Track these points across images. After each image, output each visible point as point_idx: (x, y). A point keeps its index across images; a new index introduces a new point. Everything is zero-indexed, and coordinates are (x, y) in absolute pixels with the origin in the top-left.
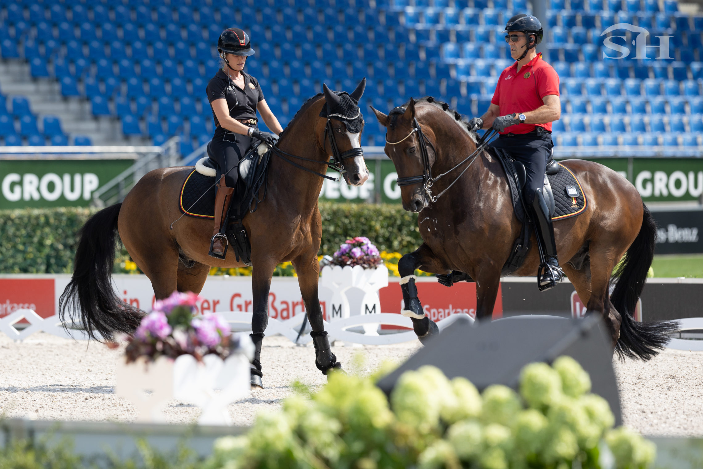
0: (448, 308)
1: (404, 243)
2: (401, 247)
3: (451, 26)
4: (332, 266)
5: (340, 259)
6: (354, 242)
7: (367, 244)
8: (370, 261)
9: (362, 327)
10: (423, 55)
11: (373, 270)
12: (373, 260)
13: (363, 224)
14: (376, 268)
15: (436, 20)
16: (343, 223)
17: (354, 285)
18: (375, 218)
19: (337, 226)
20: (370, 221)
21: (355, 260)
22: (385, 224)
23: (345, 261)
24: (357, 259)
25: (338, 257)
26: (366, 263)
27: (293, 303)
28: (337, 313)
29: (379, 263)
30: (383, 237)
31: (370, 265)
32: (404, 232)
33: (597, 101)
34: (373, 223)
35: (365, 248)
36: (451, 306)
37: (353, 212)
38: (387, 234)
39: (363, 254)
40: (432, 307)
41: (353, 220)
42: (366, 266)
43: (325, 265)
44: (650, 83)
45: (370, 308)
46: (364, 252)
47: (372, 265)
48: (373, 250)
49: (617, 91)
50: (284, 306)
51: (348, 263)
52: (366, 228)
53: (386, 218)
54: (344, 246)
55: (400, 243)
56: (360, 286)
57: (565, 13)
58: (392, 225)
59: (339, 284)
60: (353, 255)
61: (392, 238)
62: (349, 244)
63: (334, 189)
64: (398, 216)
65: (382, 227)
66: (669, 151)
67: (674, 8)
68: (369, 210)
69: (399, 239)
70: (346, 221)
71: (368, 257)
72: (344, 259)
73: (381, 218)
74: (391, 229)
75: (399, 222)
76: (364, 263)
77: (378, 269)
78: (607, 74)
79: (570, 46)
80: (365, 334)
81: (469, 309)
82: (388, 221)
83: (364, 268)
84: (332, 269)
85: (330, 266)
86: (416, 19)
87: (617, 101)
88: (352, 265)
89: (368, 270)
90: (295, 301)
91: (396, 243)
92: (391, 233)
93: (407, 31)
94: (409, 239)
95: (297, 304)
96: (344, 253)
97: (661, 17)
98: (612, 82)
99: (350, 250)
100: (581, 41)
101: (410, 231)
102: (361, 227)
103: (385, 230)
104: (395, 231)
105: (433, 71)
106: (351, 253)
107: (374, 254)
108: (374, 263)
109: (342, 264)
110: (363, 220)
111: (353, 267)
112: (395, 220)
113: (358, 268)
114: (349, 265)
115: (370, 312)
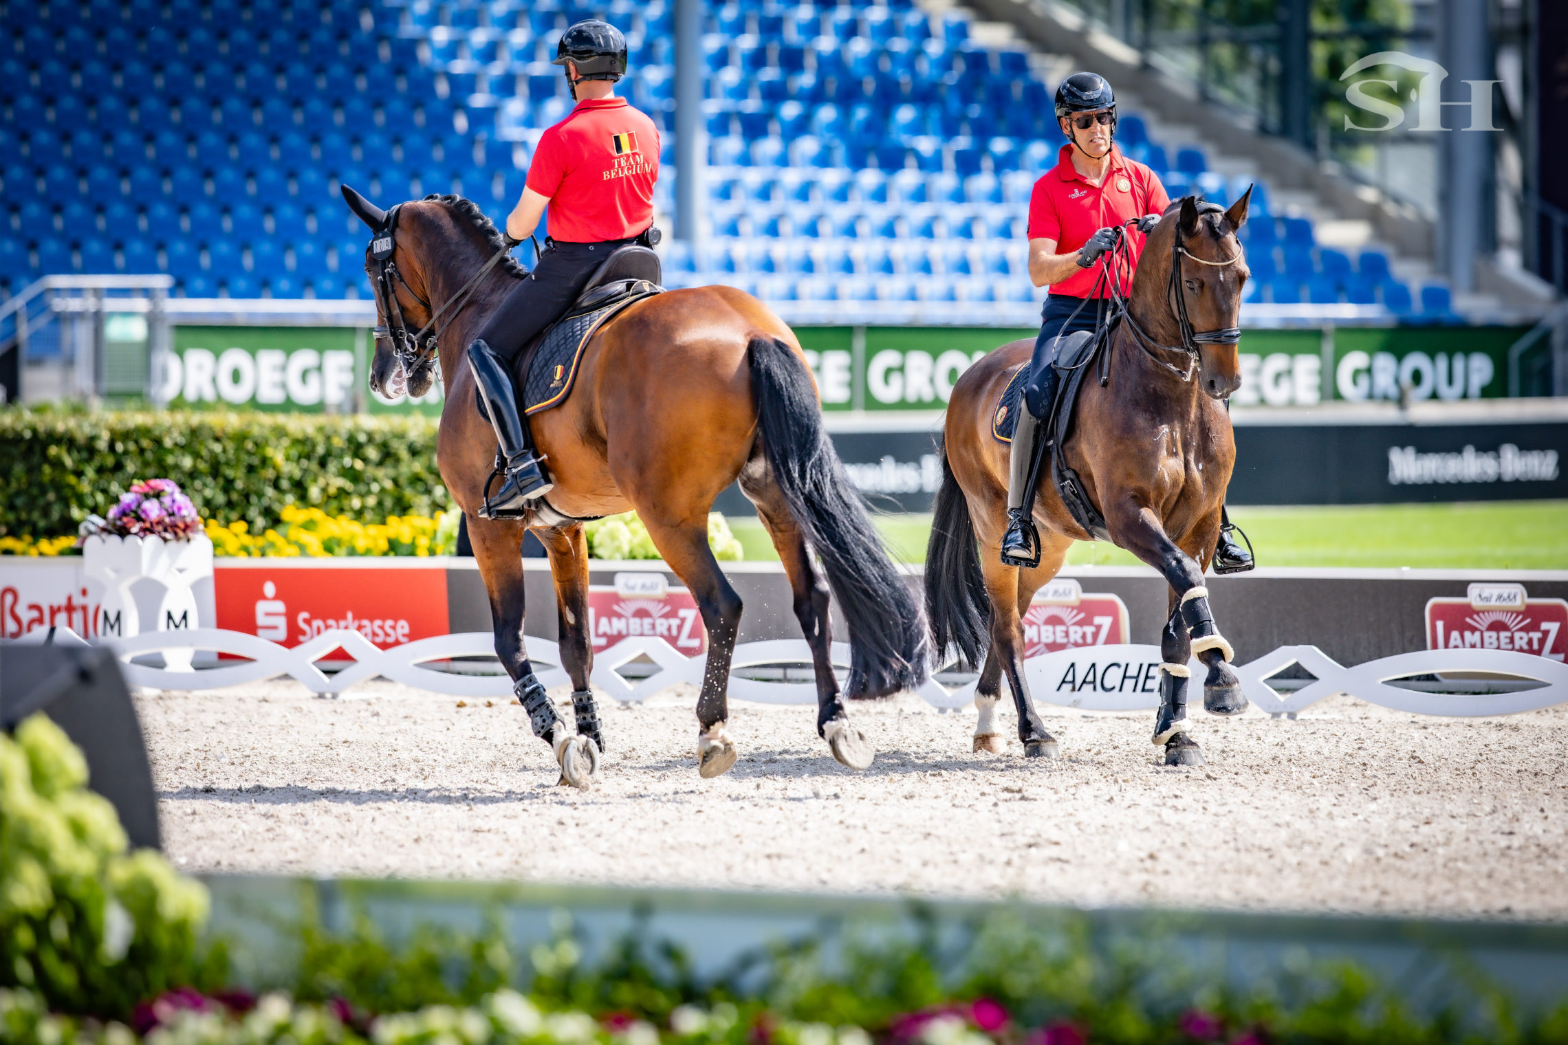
0: (344, 618)
1: (332, 490)
2: (325, 498)
3: (519, 67)
4: (104, 535)
5: (119, 523)
6: (147, 489)
7: (172, 494)
8: (177, 526)
9: (160, 654)
10: (461, 123)
11: (183, 542)
12: (182, 526)
13: (249, 453)
14: (188, 540)
15: (490, 53)
16: (211, 452)
17: (145, 572)
18: (273, 440)
19: (197, 455)
20: (263, 448)
21: (148, 525)
22: (294, 452)
23: (128, 526)
24: (151, 523)
25: (115, 519)
26: (169, 529)
27: (51, 608)
28: (112, 627)
29: (195, 531)
30: (291, 479)
31: (176, 534)
32: (332, 466)
33: (801, 213)
34: (270, 452)
35: (167, 501)
36: (350, 615)
37: (230, 430)
38: (297, 474)
39: (164, 513)
40: (314, 616)
41: (230, 446)
42: (168, 536)
43: (90, 533)
44: (908, 178)
45: (177, 617)
46: (167, 510)
47: (181, 534)
48: (183, 506)
49: (842, 195)
50: (35, 614)
51: (135, 529)
52: (256, 461)
53: (297, 442)
54: (127, 498)
55: (324, 490)
56: (158, 575)
57: (748, 42)
58: (308, 457)
59: (117, 571)
60: (143, 516)
61: (308, 481)
62: (136, 492)
63: (275, 385)
64: (320, 439)
65: (288, 459)
66: (938, 313)
67: (961, 31)
68: (261, 426)
69: (322, 481)
70: (217, 448)
71: (173, 518)
72: (125, 524)
73: (285, 442)
74: (304, 463)
75: (320, 450)
76: (166, 530)
77: (193, 543)
78: (823, 160)
79: (752, 105)
80: (167, 670)
81: (396, 620)
82: (300, 448)
83: (165, 540)
84: (104, 541)
85: (100, 536)
86: (452, 51)
87: (841, 213)
88: (141, 534)
89: (173, 544)
90: (56, 605)
91: (314, 492)
92: (305, 471)
93: (431, 75)
94: (341, 482)
95: (59, 609)
96: (127, 511)
97: (935, 48)
98: (832, 177)
99: (139, 505)
100: (775, 94)
101: (343, 467)
102: (245, 459)
103: (294, 464)
104: (314, 466)
105: (479, 155)
106: (140, 512)
107: (184, 512)
108: (184, 530)
109: (123, 532)
110: (249, 445)
111: (142, 538)
112: (314, 446)
113: (152, 539)
114: (136, 534)
115: (176, 626)
